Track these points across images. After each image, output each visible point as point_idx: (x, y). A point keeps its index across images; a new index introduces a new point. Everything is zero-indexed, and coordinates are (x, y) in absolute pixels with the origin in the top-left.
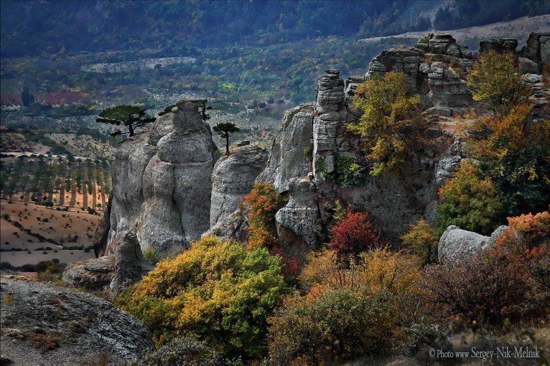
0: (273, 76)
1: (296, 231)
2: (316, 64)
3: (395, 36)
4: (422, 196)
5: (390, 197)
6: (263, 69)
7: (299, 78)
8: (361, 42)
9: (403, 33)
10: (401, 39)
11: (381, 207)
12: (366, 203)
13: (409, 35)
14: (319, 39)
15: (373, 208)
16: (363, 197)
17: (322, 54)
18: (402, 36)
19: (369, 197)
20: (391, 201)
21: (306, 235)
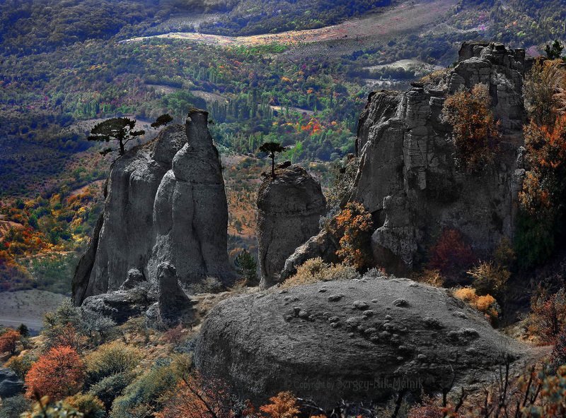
0: (30, 95)
1: (395, 251)
2: (77, 75)
3: (158, 36)
4: (500, 211)
5: (478, 213)
6: (18, 86)
7: (60, 94)
8: (121, 44)
9: (165, 33)
10: (164, 39)
11: (469, 224)
12: (454, 220)
13: (172, 36)
14: (76, 45)
15: (461, 225)
16: (451, 215)
17: (82, 62)
18: (165, 36)
19: (457, 214)
20: (479, 217)
21: (405, 255)
